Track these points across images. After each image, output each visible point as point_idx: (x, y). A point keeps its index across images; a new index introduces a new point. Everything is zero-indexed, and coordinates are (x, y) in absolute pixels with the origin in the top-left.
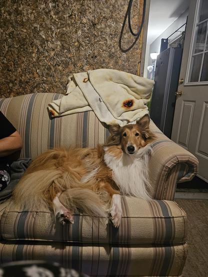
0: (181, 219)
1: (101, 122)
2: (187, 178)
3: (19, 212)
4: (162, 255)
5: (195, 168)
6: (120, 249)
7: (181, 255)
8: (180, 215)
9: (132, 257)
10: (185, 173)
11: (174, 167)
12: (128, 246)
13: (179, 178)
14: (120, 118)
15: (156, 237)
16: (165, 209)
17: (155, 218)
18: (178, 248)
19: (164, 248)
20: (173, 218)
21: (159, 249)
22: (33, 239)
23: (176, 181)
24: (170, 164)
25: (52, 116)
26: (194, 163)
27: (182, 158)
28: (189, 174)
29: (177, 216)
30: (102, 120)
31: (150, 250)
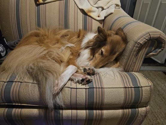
0: (148, 88)
1: (79, 9)
2: (154, 53)
3: (5, 82)
4: (128, 115)
5: (163, 45)
6: (95, 111)
7: (144, 114)
8: (147, 85)
9: (104, 117)
10: (153, 48)
11: (145, 43)
12: (101, 109)
13: (147, 54)
14: (96, 6)
15: (125, 102)
16: (134, 79)
17: (126, 88)
18: (142, 110)
19: (130, 110)
20: (142, 87)
21: (126, 111)
22: (20, 104)
23: (144, 56)
24: (142, 40)
25: (38, 2)
26: (163, 40)
27: (154, 35)
28: (157, 50)
29: (145, 86)
30: (81, 7)
31: (119, 112)
